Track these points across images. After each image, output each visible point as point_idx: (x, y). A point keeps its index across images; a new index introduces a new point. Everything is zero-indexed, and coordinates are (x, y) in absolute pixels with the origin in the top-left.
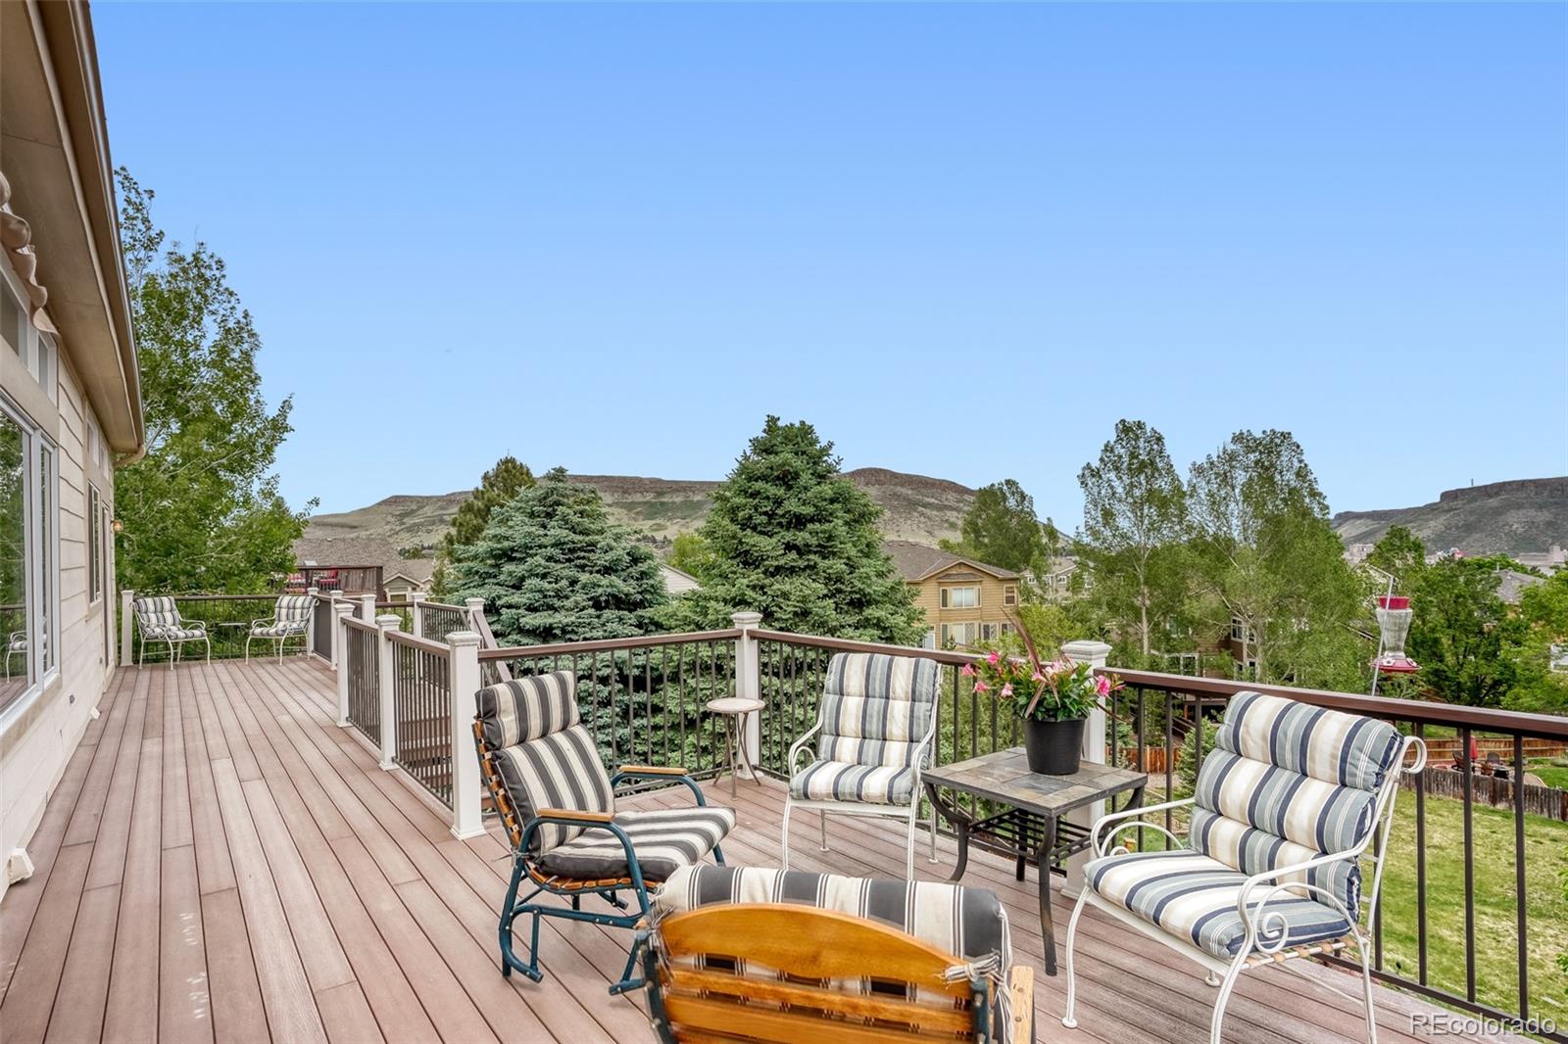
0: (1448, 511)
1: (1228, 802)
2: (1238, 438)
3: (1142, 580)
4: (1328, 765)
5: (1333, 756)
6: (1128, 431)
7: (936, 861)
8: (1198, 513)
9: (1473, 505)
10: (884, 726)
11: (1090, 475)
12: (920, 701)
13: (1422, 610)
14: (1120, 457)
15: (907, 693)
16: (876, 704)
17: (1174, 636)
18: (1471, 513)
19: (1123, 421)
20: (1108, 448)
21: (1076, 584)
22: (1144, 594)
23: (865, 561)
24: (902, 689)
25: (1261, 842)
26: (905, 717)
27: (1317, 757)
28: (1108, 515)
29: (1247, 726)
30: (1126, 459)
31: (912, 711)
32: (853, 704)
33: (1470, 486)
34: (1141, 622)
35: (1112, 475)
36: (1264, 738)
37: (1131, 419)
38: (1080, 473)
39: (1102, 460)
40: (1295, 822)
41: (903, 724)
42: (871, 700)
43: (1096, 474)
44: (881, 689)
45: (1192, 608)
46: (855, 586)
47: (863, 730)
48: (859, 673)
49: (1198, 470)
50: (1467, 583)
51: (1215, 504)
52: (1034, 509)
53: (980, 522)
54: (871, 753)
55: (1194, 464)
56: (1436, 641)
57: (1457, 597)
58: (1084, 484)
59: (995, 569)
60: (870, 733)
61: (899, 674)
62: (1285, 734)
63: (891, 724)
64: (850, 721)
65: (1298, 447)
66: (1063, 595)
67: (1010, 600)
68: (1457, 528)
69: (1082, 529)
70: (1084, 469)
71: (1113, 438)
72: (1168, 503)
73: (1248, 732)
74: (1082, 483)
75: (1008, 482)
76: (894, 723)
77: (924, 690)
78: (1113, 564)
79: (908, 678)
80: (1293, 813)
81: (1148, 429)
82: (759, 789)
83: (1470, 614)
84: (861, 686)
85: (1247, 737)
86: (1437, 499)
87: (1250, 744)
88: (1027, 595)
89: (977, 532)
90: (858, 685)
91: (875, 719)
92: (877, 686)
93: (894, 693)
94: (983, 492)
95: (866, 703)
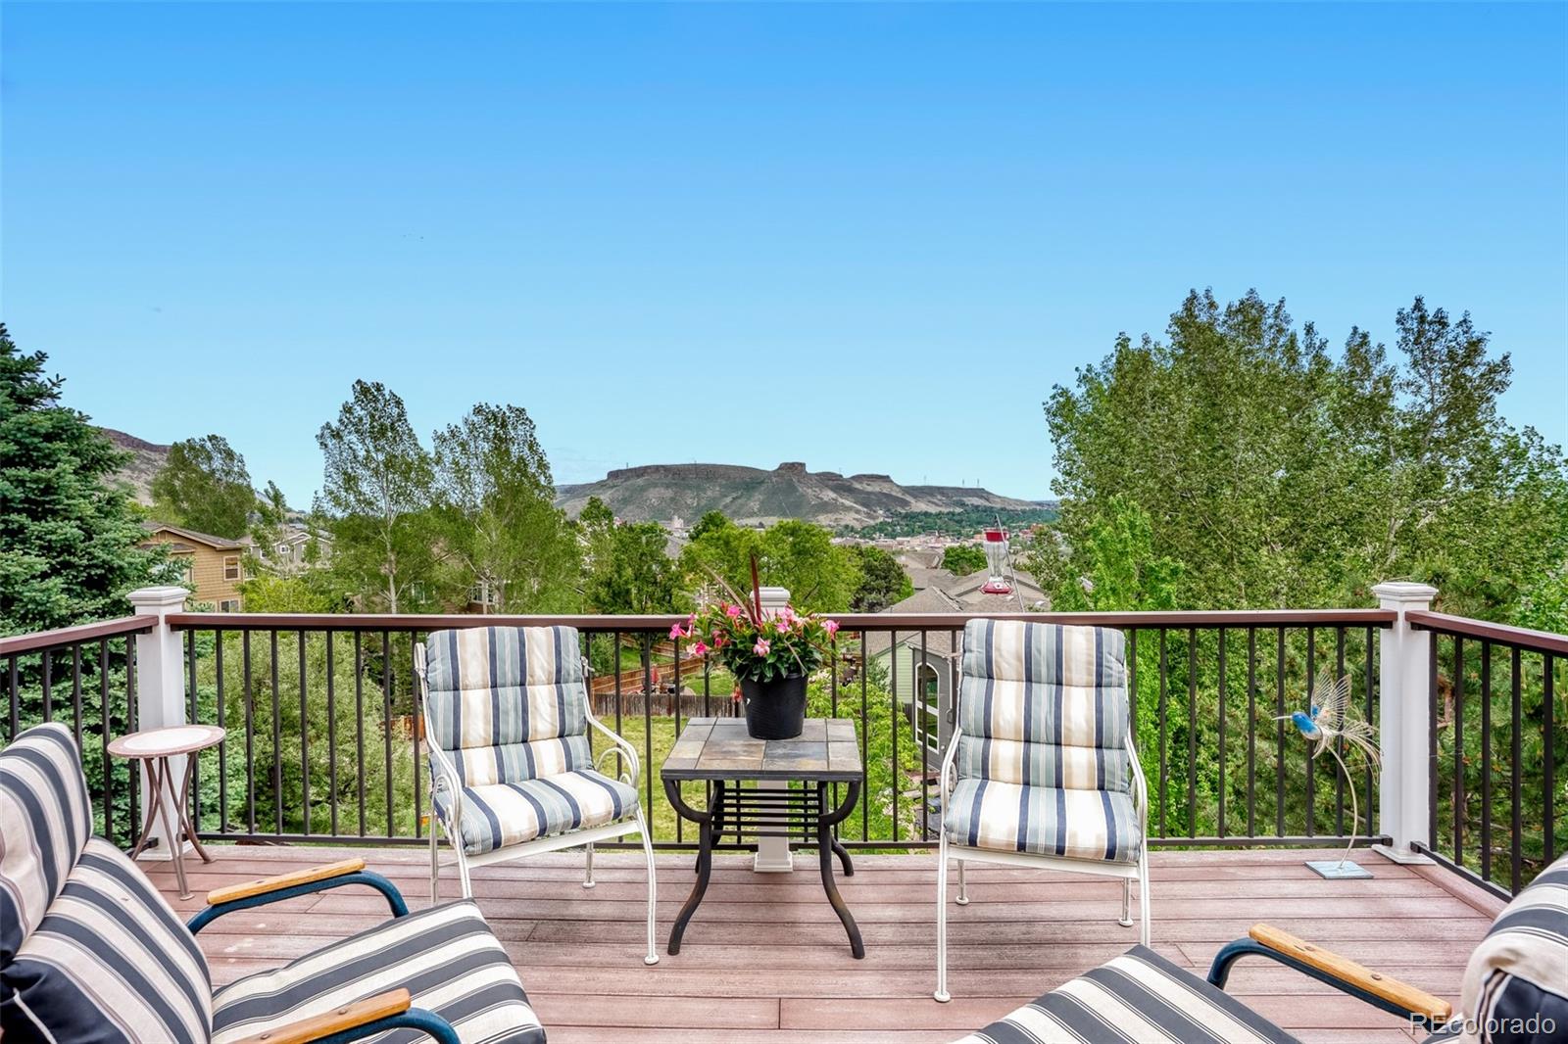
0: (612, 487)
1: (1002, 723)
2: (478, 411)
3: (389, 547)
4: (1084, 672)
5: (1089, 663)
6: (366, 392)
7: (593, 884)
8: (442, 479)
9: (629, 483)
10: (525, 722)
11: (331, 435)
12: (567, 682)
13: (619, 566)
14: (361, 420)
15: (550, 673)
16: (509, 695)
17: (422, 602)
18: (627, 489)
19: (359, 382)
20: (348, 409)
21: (312, 553)
22: (391, 561)
23: (107, 523)
24: (542, 668)
25: (1042, 753)
26: (552, 706)
27: (1073, 667)
28: (350, 481)
29: (998, 649)
30: (367, 420)
31: (561, 696)
32: (476, 701)
33: (625, 468)
34: (389, 590)
35: (354, 438)
36: (1019, 659)
37: (368, 381)
38: (319, 433)
39: (340, 420)
40: (1073, 727)
41: (552, 716)
42: (500, 690)
43: (337, 435)
44: (513, 672)
45: (440, 574)
46: (94, 558)
47: (496, 733)
48: (479, 653)
49: (441, 439)
50: (648, 543)
51: (461, 474)
52: (246, 469)
53: (177, 483)
54: (516, 765)
55: (435, 432)
56: (628, 591)
57: (642, 555)
58: (324, 445)
59: (212, 538)
60: (506, 736)
61: (536, 650)
62: (1039, 651)
63: (534, 718)
64: (476, 724)
65: (531, 422)
66: (297, 566)
67: (231, 574)
68: (618, 501)
69: (321, 494)
70: (323, 428)
71: (351, 400)
72: (409, 470)
73: (1001, 655)
74: (321, 443)
75: (212, 438)
76: (538, 718)
77: (572, 667)
78: (356, 532)
79: (549, 654)
80: (1069, 719)
81: (386, 392)
82: (210, 868)
83: (649, 568)
84: (484, 674)
85: (999, 659)
86: (605, 477)
87: (1004, 666)
88: (253, 567)
89: (172, 493)
90: (480, 671)
91: (512, 714)
92: (508, 669)
93: (532, 676)
94: (177, 448)
95: (495, 696)
